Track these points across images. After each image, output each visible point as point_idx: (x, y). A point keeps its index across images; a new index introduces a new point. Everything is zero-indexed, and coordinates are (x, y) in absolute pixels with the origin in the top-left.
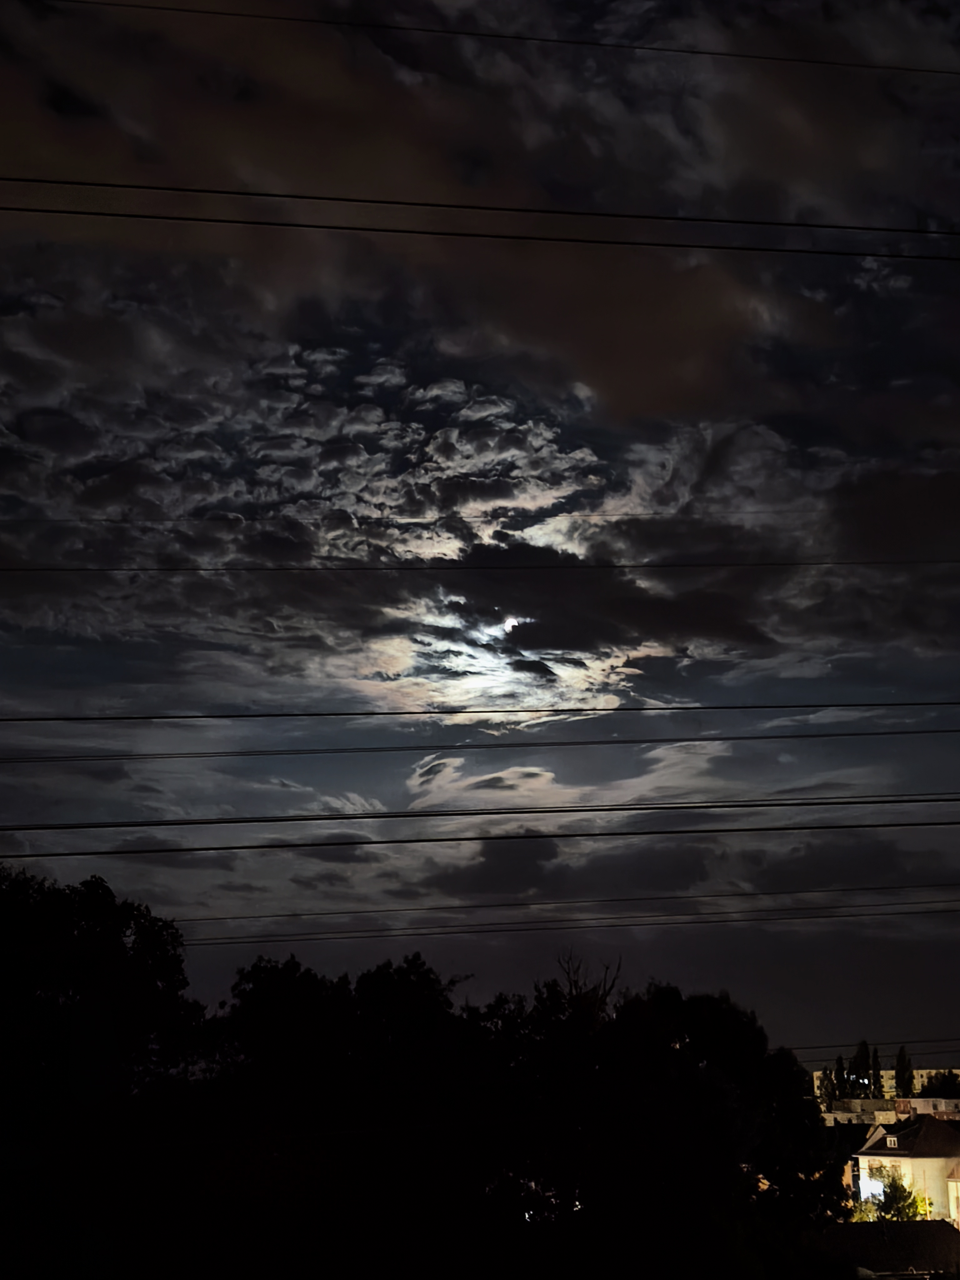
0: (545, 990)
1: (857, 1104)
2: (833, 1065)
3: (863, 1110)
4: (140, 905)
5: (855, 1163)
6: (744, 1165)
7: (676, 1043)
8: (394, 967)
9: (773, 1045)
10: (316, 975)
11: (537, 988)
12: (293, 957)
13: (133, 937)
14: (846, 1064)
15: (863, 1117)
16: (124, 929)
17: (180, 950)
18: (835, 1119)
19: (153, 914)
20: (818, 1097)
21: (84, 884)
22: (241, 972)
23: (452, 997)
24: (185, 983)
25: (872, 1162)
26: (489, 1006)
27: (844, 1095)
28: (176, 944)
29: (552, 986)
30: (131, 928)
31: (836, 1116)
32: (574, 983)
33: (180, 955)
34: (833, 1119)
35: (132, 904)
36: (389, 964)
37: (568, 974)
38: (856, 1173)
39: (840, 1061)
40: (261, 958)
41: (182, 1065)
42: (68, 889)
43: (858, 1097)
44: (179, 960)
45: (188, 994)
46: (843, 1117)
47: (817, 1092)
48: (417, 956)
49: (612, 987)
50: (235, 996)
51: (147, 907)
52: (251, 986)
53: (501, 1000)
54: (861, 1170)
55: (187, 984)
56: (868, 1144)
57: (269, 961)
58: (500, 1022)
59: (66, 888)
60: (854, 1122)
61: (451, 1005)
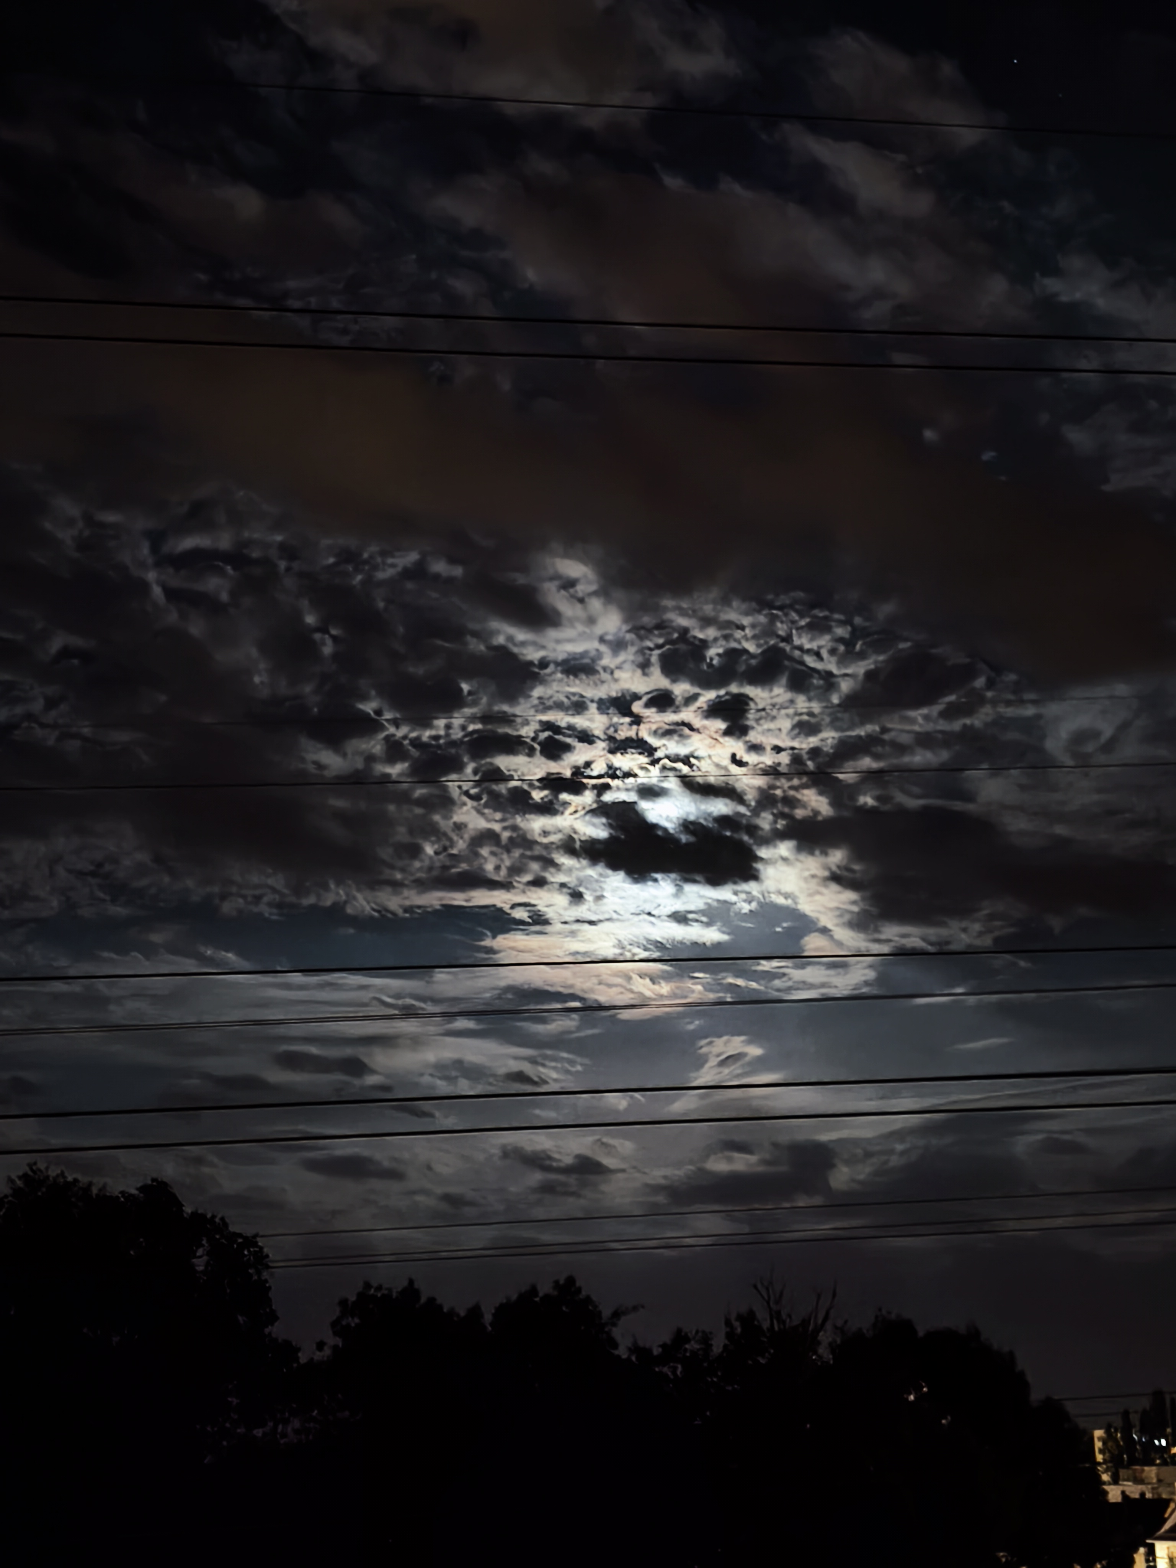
0: (737, 1324)
1: (1151, 1472)
2: (1118, 1421)
3: (1160, 1481)
4: (214, 1217)
5: (1149, 1550)
6: (1002, 1554)
7: (910, 1394)
8: (541, 1294)
9: (1036, 1396)
10: (440, 1307)
11: (728, 1323)
12: (411, 1282)
13: (205, 1258)
14: (1135, 1419)
15: (1160, 1490)
16: (194, 1248)
17: (265, 1275)
18: (1123, 1493)
19: (233, 1228)
20: (1099, 1464)
21: (141, 1189)
22: (343, 1303)
23: (616, 1333)
24: (273, 1318)
25: (1172, 1550)
26: (664, 1346)
27: (1133, 1461)
28: (260, 1267)
29: (748, 1319)
30: (203, 1246)
31: (1125, 1488)
32: (776, 1315)
33: (266, 1281)
34: (1119, 1492)
35: (203, 1216)
36: (533, 1291)
37: (768, 1303)
38: (1152, 1564)
39: (1126, 1414)
40: (368, 1285)
41: (271, 1424)
42: (123, 1196)
43: (1151, 1463)
44: (263, 1289)
45: (277, 1330)
46: (1134, 1490)
47: (1099, 1458)
48: (571, 1280)
49: (826, 1318)
50: (335, 1334)
51: (222, 1219)
52: (357, 1320)
53: (680, 1338)
54: (1158, 1560)
55: (276, 1318)
56: (1167, 1526)
57: (379, 1288)
58: (679, 1366)
59: (120, 1195)
60: (1149, 1495)
61: (615, 1346)
